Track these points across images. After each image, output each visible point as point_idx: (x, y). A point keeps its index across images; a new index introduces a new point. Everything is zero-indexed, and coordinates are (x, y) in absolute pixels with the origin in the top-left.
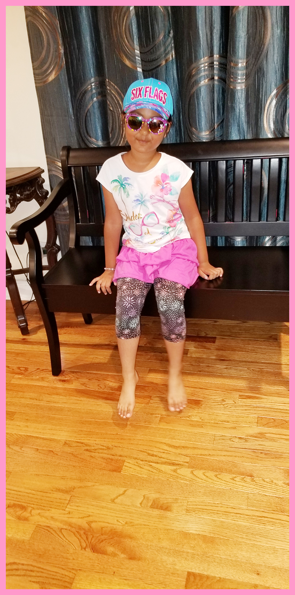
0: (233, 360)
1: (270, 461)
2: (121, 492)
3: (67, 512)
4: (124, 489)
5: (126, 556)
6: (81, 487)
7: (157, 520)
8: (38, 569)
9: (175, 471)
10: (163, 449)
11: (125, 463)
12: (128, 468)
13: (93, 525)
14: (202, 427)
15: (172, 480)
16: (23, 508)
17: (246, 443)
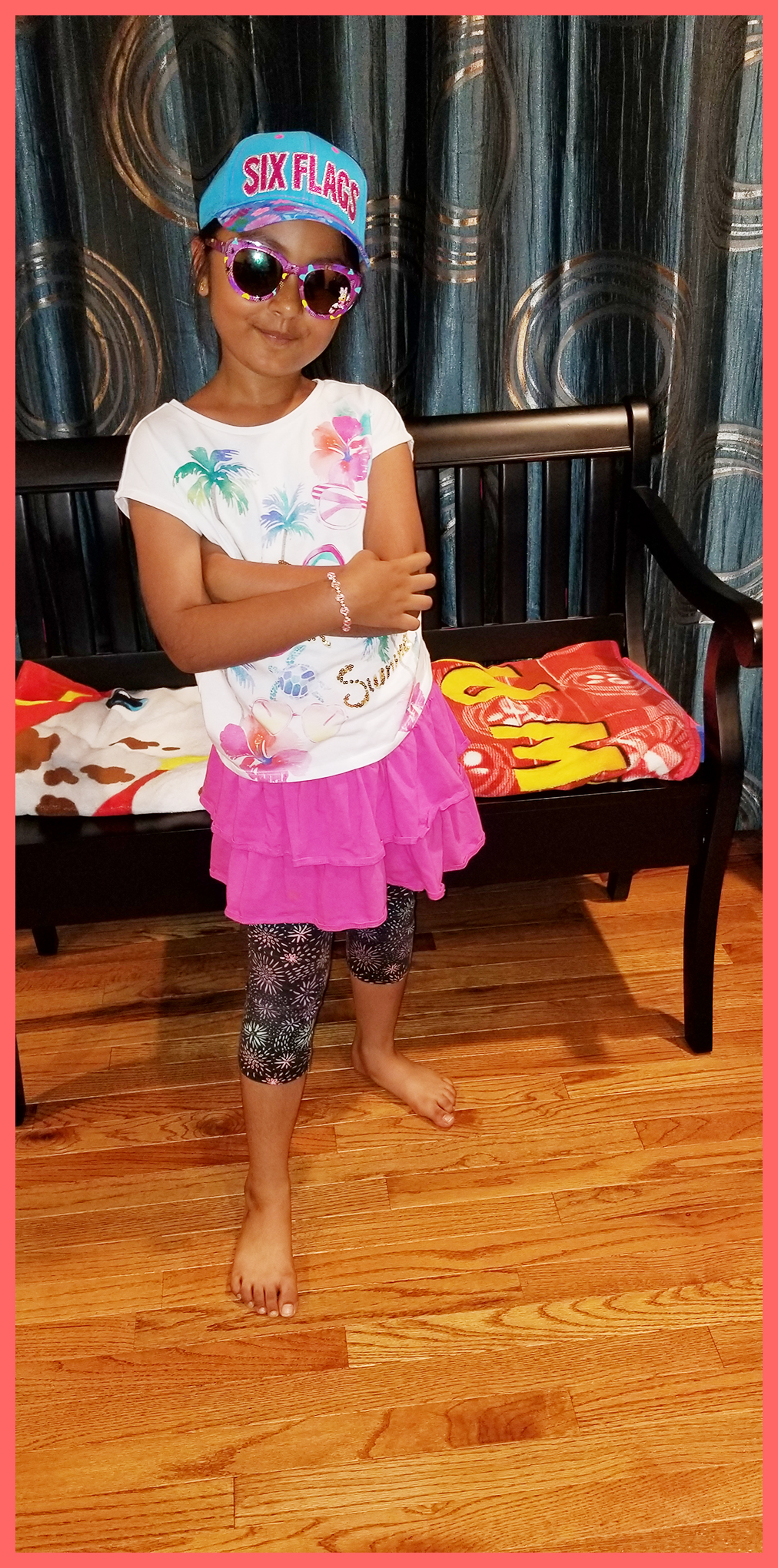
1: (718, 1230)
2: (376, 1424)
3: (244, 1531)
6: (250, 1442)
7: (515, 1473)
9: (496, 1321)
10: (435, 1269)
11: (347, 1335)
12: (365, 1349)
13: (342, 1544)
15: (502, 1348)
17: (641, 1199)
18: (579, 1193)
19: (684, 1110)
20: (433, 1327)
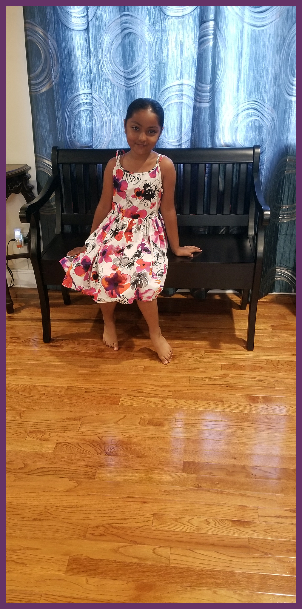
0: (196, 327)
1: (234, 391)
2: (122, 417)
3: (80, 433)
4: (124, 415)
5: (134, 456)
6: (88, 416)
7: (154, 432)
8: (65, 470)
9: (162, 401)
10: (150, 388)
11: (121, 398)
12: (125, 402)
13: (104, 439)
14: (179, 373)
15: (161, 407)
16: (42, 432)
17: (215, 381)
18: (198, 377)
19: (237, 363)
20: (144, 400)
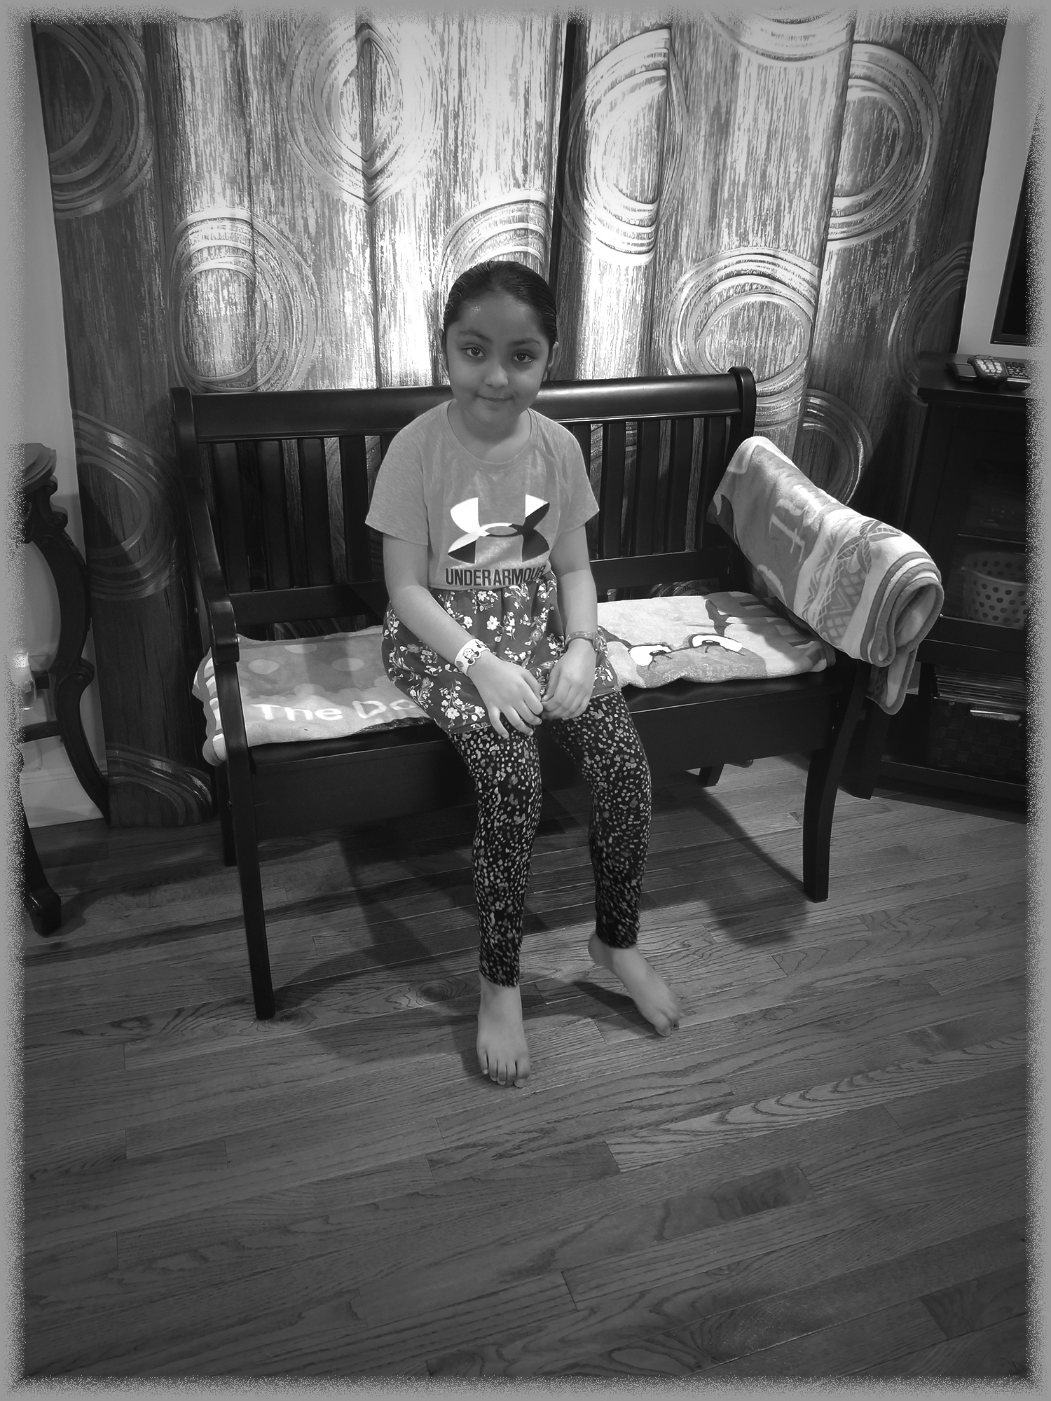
3: (586, 1313)
6: (564, 1243)
9: (722, 1121)
11: (610, 1147)
12: (628, 1156)
13: (668, 1308)
15: (734, 1141)
17: (798, 1014)
18: (751, 1015)
20: (676, 1132)
